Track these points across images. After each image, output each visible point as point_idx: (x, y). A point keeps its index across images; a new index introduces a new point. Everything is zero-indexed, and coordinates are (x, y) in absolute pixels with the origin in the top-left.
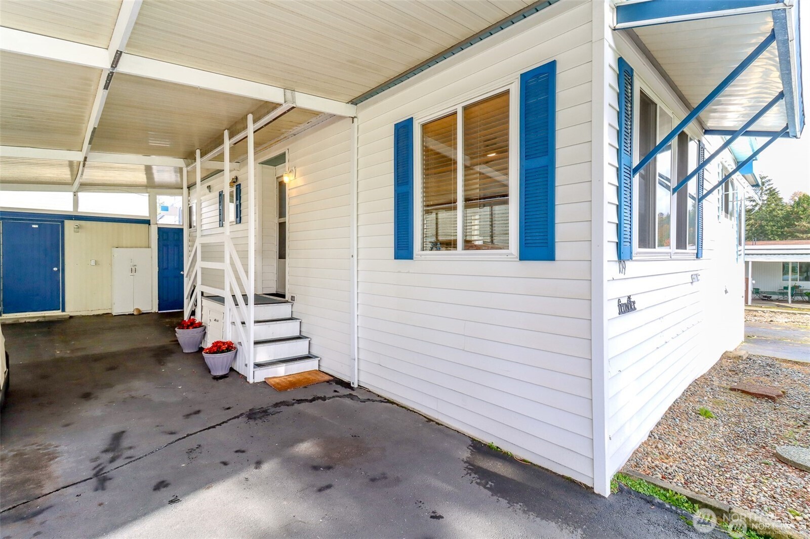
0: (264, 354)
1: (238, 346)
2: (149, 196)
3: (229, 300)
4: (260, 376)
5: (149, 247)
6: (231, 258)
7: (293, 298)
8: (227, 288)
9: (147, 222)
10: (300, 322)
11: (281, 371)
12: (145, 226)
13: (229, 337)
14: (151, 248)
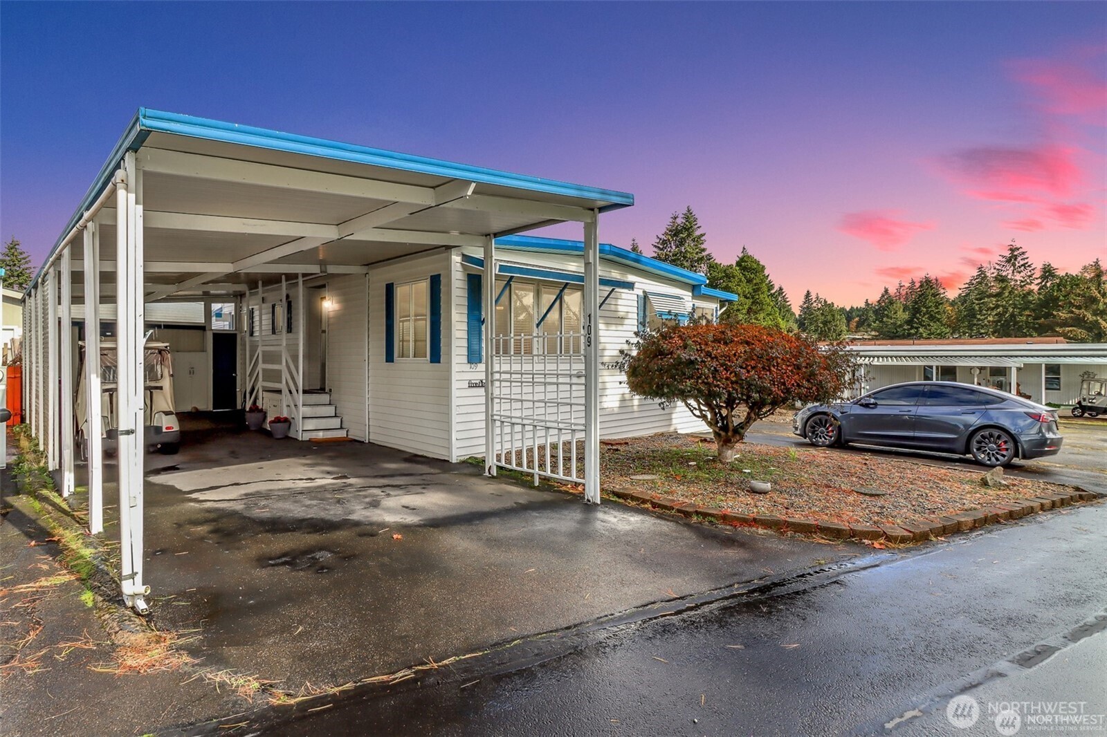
0: (310, 425)
1: (292, 420)
2: (205, 304)
3: (285, 391)
4: (306, 437)
5: (203, 351)
6: (287, 361)
7: (330, 390)
8: (284, 382)
9: (201, 328)
10: (336, 407)
11: (321, 435)
12: (199, 332)
13: (285, 414)
14: (206, 351)
